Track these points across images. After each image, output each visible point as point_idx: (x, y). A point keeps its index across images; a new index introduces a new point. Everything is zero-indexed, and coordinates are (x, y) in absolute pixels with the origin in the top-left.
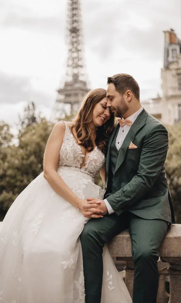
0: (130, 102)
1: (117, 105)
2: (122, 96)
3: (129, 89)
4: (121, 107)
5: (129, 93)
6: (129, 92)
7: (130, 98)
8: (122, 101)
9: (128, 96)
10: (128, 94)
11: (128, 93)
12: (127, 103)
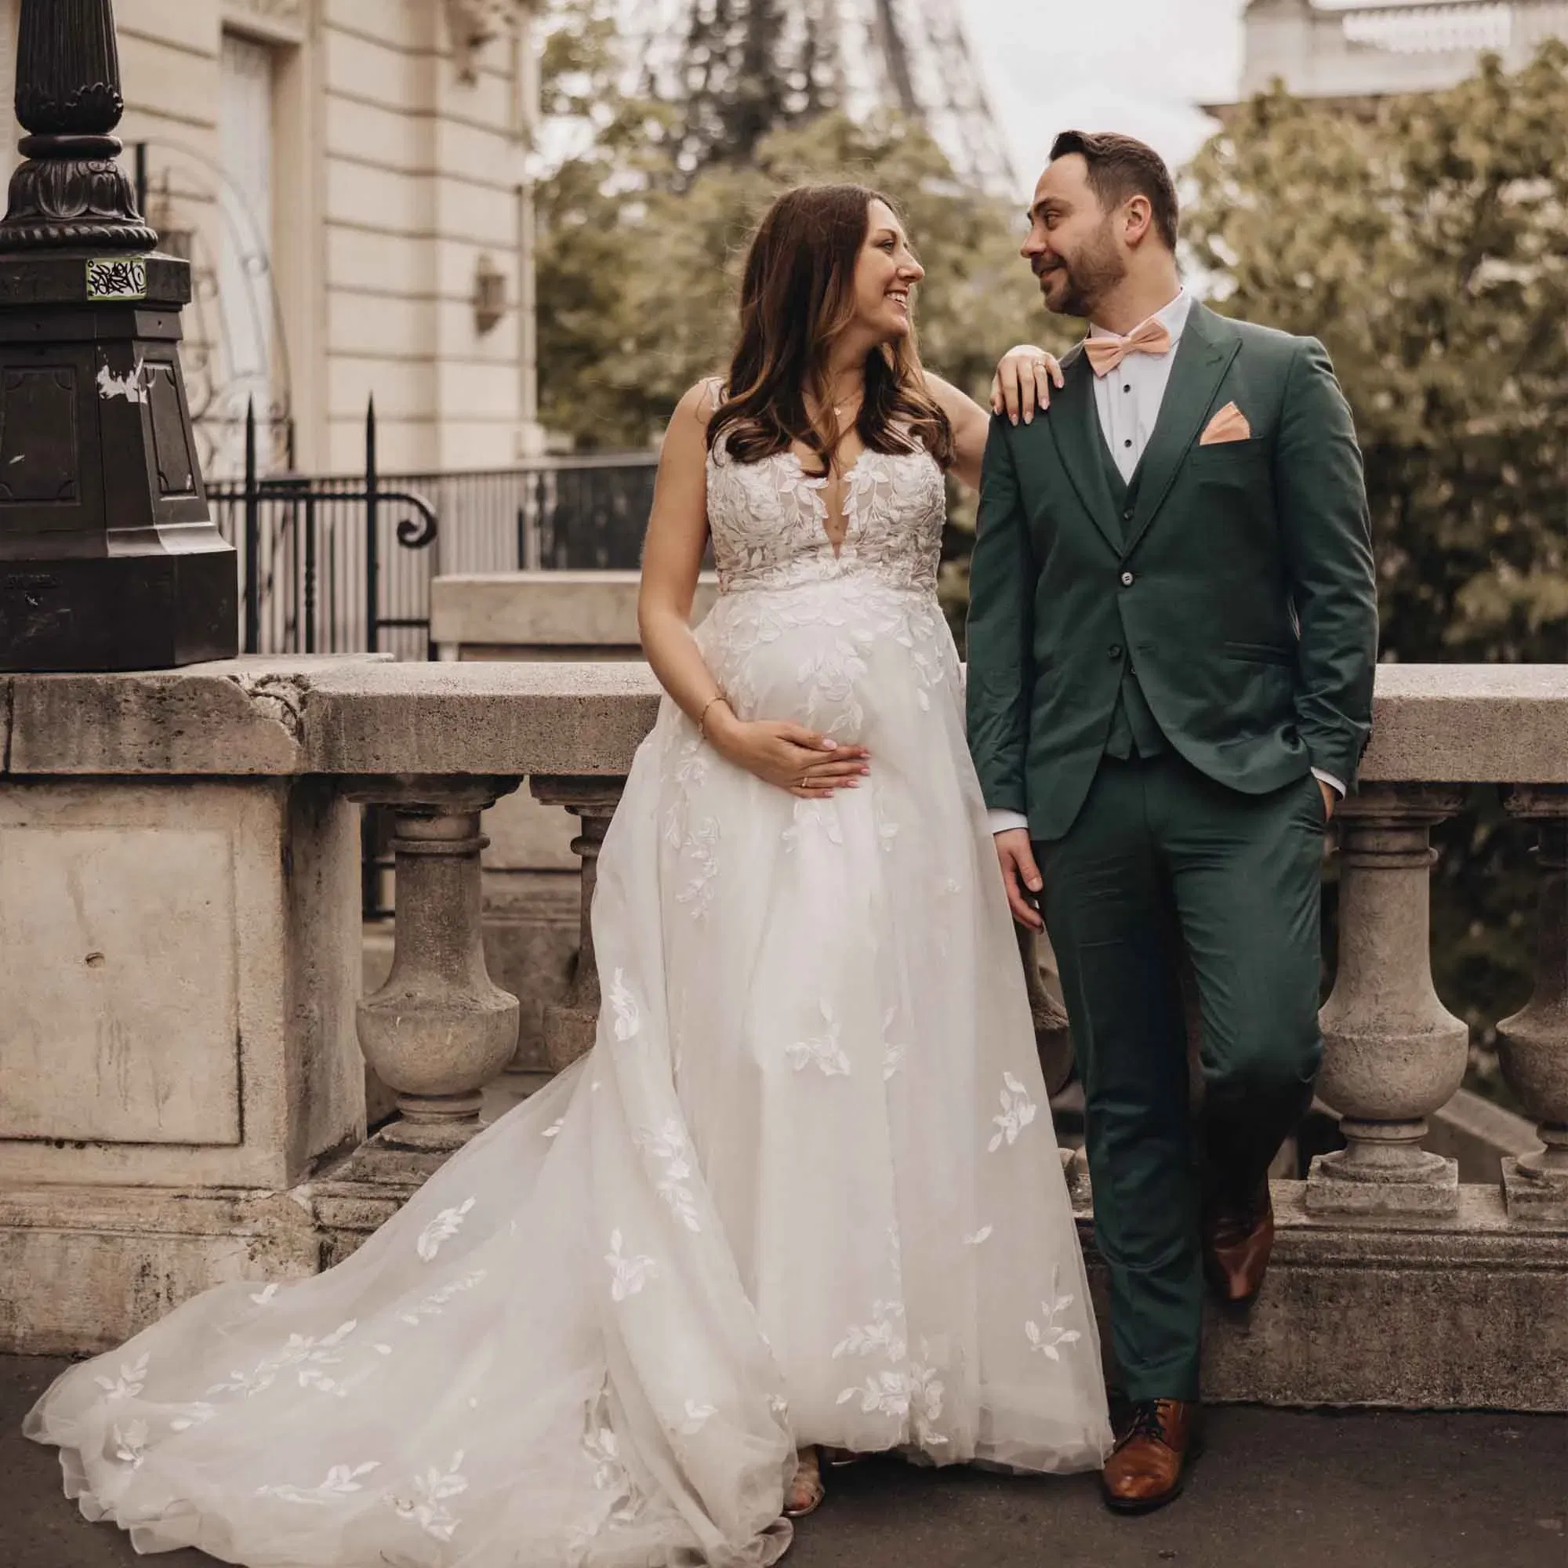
0: (1135, 245)
1: (1077, 242)
2: (1109, 213)
3: (1145, 193)
4: (1096, 255)
5: (1139, 209)
6: (1140, 201)
7: (1137, 231)
8: (1104, 234)
9: (1129, 221)
10: (1135, 214)
11: (1134, 205)
12: (1121, 245)
